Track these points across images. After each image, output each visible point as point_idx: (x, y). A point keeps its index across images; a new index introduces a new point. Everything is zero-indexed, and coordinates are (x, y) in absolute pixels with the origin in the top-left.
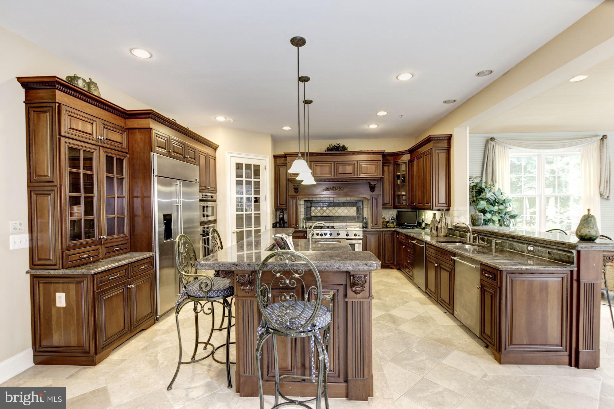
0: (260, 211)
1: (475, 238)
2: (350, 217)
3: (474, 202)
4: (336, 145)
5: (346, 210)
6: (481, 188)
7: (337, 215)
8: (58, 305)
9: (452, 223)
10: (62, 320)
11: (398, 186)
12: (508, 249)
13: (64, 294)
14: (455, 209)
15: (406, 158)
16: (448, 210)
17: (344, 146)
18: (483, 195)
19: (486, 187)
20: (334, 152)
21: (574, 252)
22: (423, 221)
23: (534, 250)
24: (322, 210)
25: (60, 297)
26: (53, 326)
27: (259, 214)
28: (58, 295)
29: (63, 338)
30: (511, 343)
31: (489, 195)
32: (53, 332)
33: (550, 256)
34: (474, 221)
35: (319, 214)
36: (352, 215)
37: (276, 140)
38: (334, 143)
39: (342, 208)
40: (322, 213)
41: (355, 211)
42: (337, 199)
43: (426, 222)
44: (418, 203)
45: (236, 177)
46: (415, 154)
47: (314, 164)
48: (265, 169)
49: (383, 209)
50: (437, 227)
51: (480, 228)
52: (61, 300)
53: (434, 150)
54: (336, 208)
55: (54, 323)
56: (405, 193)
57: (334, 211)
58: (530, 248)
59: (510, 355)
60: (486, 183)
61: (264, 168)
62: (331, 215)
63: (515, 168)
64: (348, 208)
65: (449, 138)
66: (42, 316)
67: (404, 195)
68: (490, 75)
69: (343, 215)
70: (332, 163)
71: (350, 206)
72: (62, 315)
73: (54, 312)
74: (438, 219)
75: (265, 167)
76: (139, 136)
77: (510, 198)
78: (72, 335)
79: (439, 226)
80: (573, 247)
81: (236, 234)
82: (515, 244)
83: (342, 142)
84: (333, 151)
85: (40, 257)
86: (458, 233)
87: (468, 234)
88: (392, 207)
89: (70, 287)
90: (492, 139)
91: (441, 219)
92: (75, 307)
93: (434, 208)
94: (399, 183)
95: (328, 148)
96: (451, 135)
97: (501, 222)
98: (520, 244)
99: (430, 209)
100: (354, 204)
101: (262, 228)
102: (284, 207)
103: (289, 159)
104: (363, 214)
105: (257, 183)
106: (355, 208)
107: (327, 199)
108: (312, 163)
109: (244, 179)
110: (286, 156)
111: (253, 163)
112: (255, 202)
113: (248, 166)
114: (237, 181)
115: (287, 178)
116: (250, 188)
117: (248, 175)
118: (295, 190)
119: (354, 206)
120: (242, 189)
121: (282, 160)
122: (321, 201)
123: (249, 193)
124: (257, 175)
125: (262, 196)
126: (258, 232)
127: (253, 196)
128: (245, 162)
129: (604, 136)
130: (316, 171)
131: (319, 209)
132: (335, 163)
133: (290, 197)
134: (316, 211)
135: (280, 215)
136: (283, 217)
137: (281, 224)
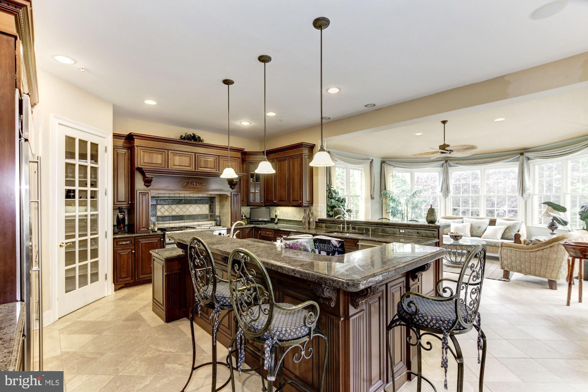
0: (97, 210)
2: (202, 215)
4: (192, 135)
5: (198, 207)
7: (188, 213)
9: (316, 217)
11: (251, 184)
12: (380, 234)
14: (319, 205)
16: (312, 206)
17: (199, 137)
20: (193, 142)
21: (436, 230)
22: (276, 216)
23: (405, 232)
24: (171, 209)
27: (97, 215)
33: (418, 235)
35: (166, 214)
36: (204, 213)
37: (119, 113)
38: (190, 131)
39: (194, 206)
40: (170, 212)
41: (207, 209)
42: (188, 195)
43: (278, 217)
44: (279, 201)
45: (66, 158)
47: (171, 153)
48: (106, 151)
49: (242, 206)
53: (304, 155)
54: (188, 206)
56: (259, 191)
57: (184, 210)
58: (401, 231)
61: (104, 149)
62: (181, 213)
64: (200, 205)
65: (312, 147)
68: (373, 107)
69: (194, 213)
70: (193, 154)
71: (202, 204)
75: (106, 148)
82: (387, 229)
83: (198, 133)
84: (191, 140)
88: (246, 204)
90: (329, 152)
91: (312, 214)
93: (304, 205)
95: (182, 136)
96: (315, 145)
98: (392, 229)
100: (207, 201)
101: (100, 235)
102: (124, 205)
103: (137, 142)
104: (215, 212)
105: (94, 170)
106: (207, 206)
107: (176, 195)
108: (170, 152)
109: (77, 161)
110: (130, 138)
111: (90, 139)
112: (92, 197)
113: (83, 143)
114: (67, 164)
115: (136, 166)
116: (86, 177)
117: (83, 156)
118: (148, 182)
119: (207, 203)
120: (74, 178)
121: (121, 142)
122: (169, 197)
123: (83, 183)
124: (95, 158)
125: (100, 189)
126: (95, 241)
127: (89, 188)
128: (78, 136)
129: (372, 160)
130: (174, 162)
131: (166, 207)
132: (197, 154)
133: (138, 192)
134: (163, 210)
135: (121, 216)
136: (124, 219)
137: (121, 228)
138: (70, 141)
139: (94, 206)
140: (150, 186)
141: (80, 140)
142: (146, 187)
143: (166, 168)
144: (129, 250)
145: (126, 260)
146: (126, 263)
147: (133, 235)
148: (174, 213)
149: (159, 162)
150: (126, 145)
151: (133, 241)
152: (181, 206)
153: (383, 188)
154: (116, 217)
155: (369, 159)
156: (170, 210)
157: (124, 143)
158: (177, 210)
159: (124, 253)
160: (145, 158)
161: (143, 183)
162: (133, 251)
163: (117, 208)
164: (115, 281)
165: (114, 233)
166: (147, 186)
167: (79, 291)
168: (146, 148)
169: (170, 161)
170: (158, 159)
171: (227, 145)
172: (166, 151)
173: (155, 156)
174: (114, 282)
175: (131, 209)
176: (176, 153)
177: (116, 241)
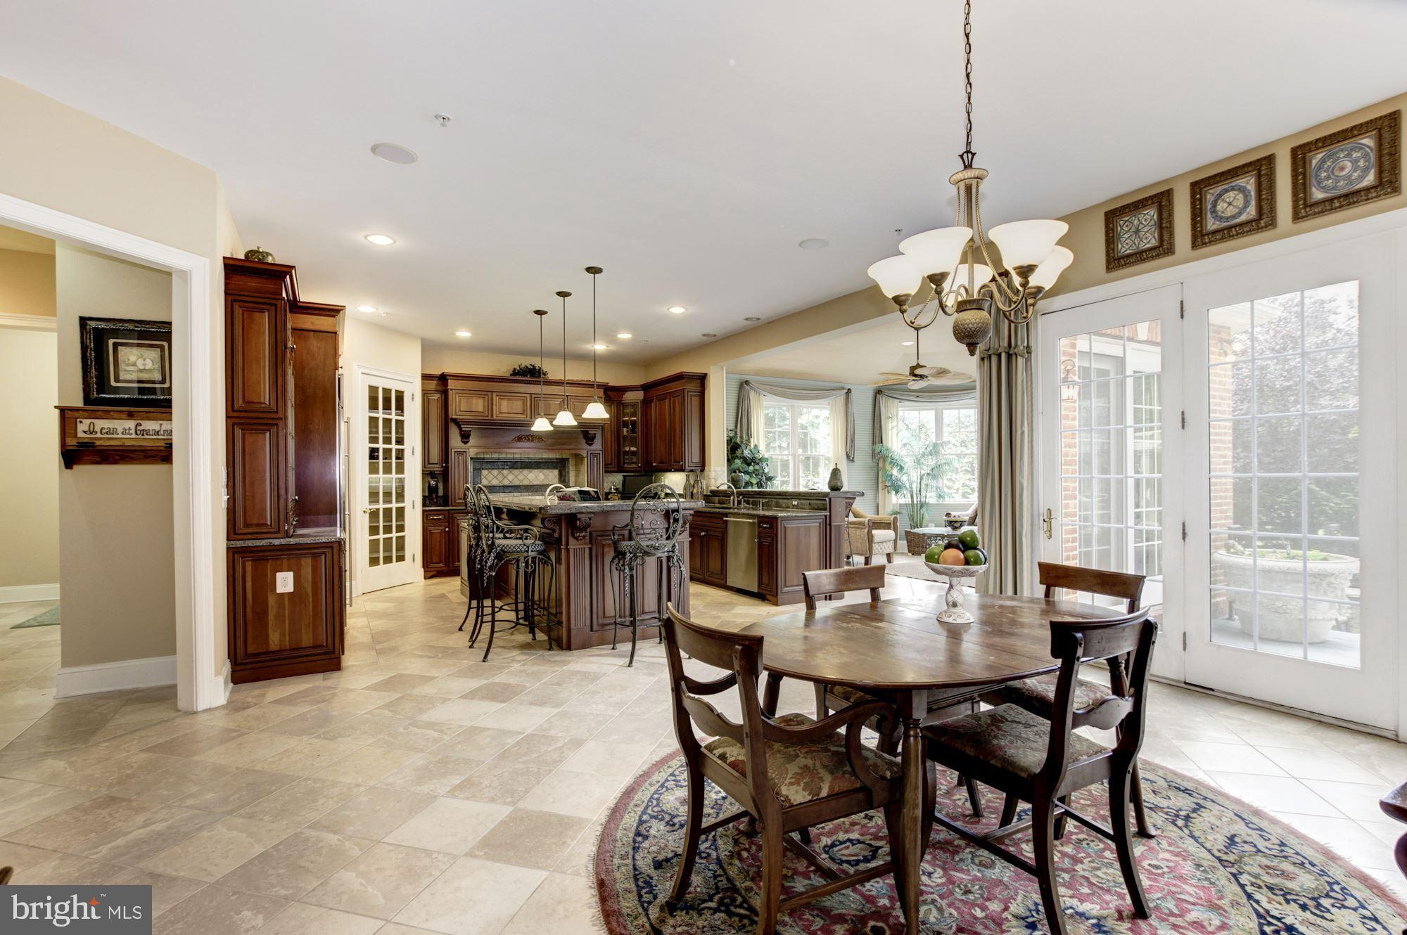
0: (404, 474)
1: (739, 503)
2: (549, 485)
3: (730, 461)
4: (530, 367)
5: (541, 474)
6: (737, 444)
7: (526, 483)
8: (280, 590)
9: (707, 487)
10: (287, 612)
11: (625, 438)
13: (292, 573)
14: (712, 468)
15: (637, 396)
16: (702, 470)
17: (540, 370)
18: (738, 452)
19: (742, 442)
20: (528, 378)
21: (827, 499)
23: (797, 504)
24: (501, 475)
25: (285, 579)
26: (270, 623)
27: (404, 480)
28: (279, 576)
29: (287, 637)
30: (786, 586)
31: (746, 453)
32: (270, 631)
33: (810, 507)
34: (735, 482)
35: (495, 482)
36: (551, 483)
37: (429, 348)
38: (527, 362)
39: (536, 472)
40: (500, 480)
41: (555, 476)
42: (527, 456)
44: (660, 463)
45: (370, 410)
46: (653, 392)
47: (496, 396)
48: (413, 399)
49: (606, 472)
50: (692, 493)
51: (742, 489)
52: (285, 582)
53: (686, 391)
54: (526, 472)
55: (271, 617)
56: (635, 449)
57: (521, 477)
58: (794, 503)
59: (785, 596)
60: (741, 437)
61: (411, 396)
62: (516, 483)
63: (770, 421)
64: (545, 471)
65: (702, 379)
66: (249, 610)
67: (634, 453)
69: (536, 483)
70: (528, 396)
71: (548, 468)
72: (287, 606)
73: (272, 601)
74: (692, 482)
75: (413, 395)
76: (315, 344)
77: (766, 456)
78: (303, 631)
79: (695, 491)
80: (826, 495)
81: (368, 515)
82: (781, 501)
83: (536, 362)
84: (526, 376)
85: (248, 522)
86: (717, 499)
87: (732, 498)
88: (616, 469)
89: (303, 563)
90: (747, 382)
91: (696, 481)
92: (310, 591)
93: (687, 468)
94: (625, 433)
95: (515, 369)
96: (706, 374)
97: (760, 484)
98: (785, 501)
99: (681, 470)
100: (555, 464)
101: (407, 504)
102: (437, 469)
103: (452, 384)
104: (569, 481)
105: (400, 424)
106: (556, 472)
107: (509, 456)
108: (494, 394)
109: (380, 415)
110: (443, 378)
111: (394, 386)
112: (397, 458)
113: (387, 392)
114: (371, 418)
115: (450, 416)
116: (390, 433)
117: (387, 406)
118: (465, 437)
119: (555, 468)
120: (378, 433)
121: (433, 385)
122: (499, 459)
123: (387, 440)
124: (400, 407)
125: (407, 447)
126: (401, 512)
127: (394, 446)
128: (381, 384)
129: (849, 390)
130: (500, 409)
131: (495, 472)
132: (533, 396)
133: (453, 451)
134: (490, 477)
135: (433, 483)
136: (436, 487)
137: (432, 499)
138: (373, 390)
139: (400, 469)
140: (468, 442)
141: (383, 389)
142: (463, 445)
143: (490, 418)
144: (441, 528)
145: (438, 540)
146: (438, 544)
147: (447, 508)
148: (506, 482)
149: (481, 409)
150: (439, 388)
151: (447, 515)
152: (516, 472)
153: (877, 439)
154: (427, 484)
155: (843, 388)
156: (500, 477)
157: (437, 385)
158: (511, 477)
159: (436, 530)
160: (462, 404)
161: (459, 438)
162: (447, 529)
163: (427, 474)
164: (426, 565)
165: (424, 505)
166: (466, 443)
167: (382, 567)
168: (462, 392)
169: (494, 407)
170: (478, 405)
171: (592, 379)
172: (490, 394)
173: (474, 401)
174: (423, 567)
175: (445, 474)
176: (503, 395)
177: (426, 514)
